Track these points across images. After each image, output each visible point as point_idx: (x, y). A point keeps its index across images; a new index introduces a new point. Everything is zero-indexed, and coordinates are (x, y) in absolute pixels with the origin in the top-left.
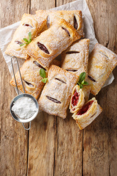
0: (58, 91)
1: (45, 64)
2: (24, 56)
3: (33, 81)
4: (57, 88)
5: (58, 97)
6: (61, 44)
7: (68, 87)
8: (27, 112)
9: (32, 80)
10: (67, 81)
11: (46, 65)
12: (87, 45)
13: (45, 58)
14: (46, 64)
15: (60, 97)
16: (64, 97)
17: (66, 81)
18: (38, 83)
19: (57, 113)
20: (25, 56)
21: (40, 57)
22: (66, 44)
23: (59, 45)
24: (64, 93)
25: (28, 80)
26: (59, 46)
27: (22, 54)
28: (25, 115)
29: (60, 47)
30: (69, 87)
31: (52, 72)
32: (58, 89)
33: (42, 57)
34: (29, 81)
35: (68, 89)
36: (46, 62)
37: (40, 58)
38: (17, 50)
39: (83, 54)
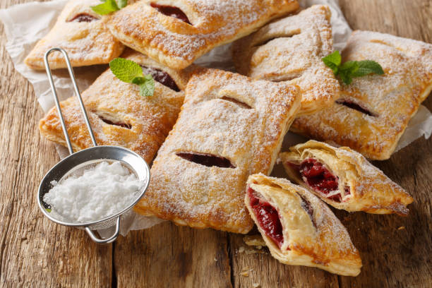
0: (226, 127)
1: (181, 50)
2: (102, 51)
3: (129, 111)
4: (223, 117)
5: (226, 143)
6: (234, 4)
7: (260, 116)
8: (106, 195)
9: (126, 108)
10: (258, 99)
11: (185, 54)
12: (324, 16)
13: (179, 36)
14: (185, 52)
15: (231, 142)
16: (249, 145)
17: (254, 100)
18: (149, 120)
19: (217, 206)
20: (105, 50)
21: (160, 33)
22: (249, 9)
23: (228, 6)
24: (246, 133)
25: (112, 108)
26: (227, 8)
27: (91, 47)
28: (97, 210)
29: (229, 12)
30: (265, 118)
31: (200, 83)
32: (225, 119)
33: (167, 31)
34: (116, 111)
35: (261, 120)
36: (182, 46)
37: (161, 35)
38: (74, 39)
39: (312, 34)
